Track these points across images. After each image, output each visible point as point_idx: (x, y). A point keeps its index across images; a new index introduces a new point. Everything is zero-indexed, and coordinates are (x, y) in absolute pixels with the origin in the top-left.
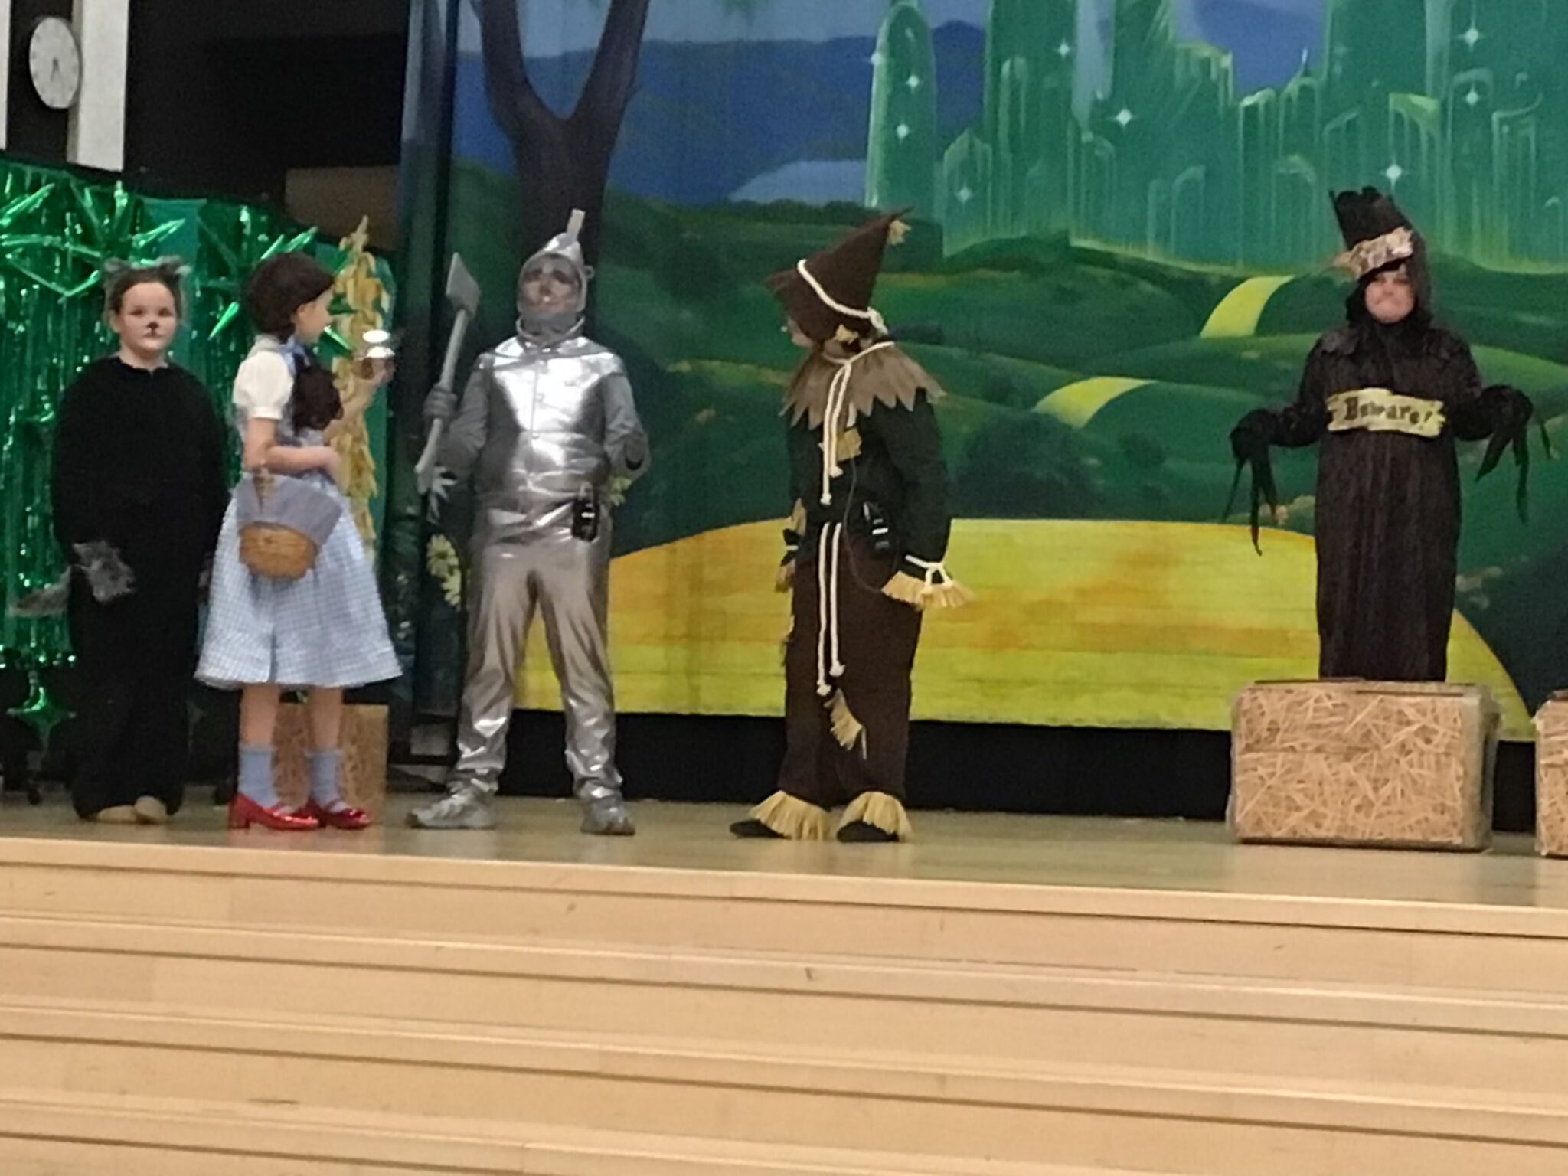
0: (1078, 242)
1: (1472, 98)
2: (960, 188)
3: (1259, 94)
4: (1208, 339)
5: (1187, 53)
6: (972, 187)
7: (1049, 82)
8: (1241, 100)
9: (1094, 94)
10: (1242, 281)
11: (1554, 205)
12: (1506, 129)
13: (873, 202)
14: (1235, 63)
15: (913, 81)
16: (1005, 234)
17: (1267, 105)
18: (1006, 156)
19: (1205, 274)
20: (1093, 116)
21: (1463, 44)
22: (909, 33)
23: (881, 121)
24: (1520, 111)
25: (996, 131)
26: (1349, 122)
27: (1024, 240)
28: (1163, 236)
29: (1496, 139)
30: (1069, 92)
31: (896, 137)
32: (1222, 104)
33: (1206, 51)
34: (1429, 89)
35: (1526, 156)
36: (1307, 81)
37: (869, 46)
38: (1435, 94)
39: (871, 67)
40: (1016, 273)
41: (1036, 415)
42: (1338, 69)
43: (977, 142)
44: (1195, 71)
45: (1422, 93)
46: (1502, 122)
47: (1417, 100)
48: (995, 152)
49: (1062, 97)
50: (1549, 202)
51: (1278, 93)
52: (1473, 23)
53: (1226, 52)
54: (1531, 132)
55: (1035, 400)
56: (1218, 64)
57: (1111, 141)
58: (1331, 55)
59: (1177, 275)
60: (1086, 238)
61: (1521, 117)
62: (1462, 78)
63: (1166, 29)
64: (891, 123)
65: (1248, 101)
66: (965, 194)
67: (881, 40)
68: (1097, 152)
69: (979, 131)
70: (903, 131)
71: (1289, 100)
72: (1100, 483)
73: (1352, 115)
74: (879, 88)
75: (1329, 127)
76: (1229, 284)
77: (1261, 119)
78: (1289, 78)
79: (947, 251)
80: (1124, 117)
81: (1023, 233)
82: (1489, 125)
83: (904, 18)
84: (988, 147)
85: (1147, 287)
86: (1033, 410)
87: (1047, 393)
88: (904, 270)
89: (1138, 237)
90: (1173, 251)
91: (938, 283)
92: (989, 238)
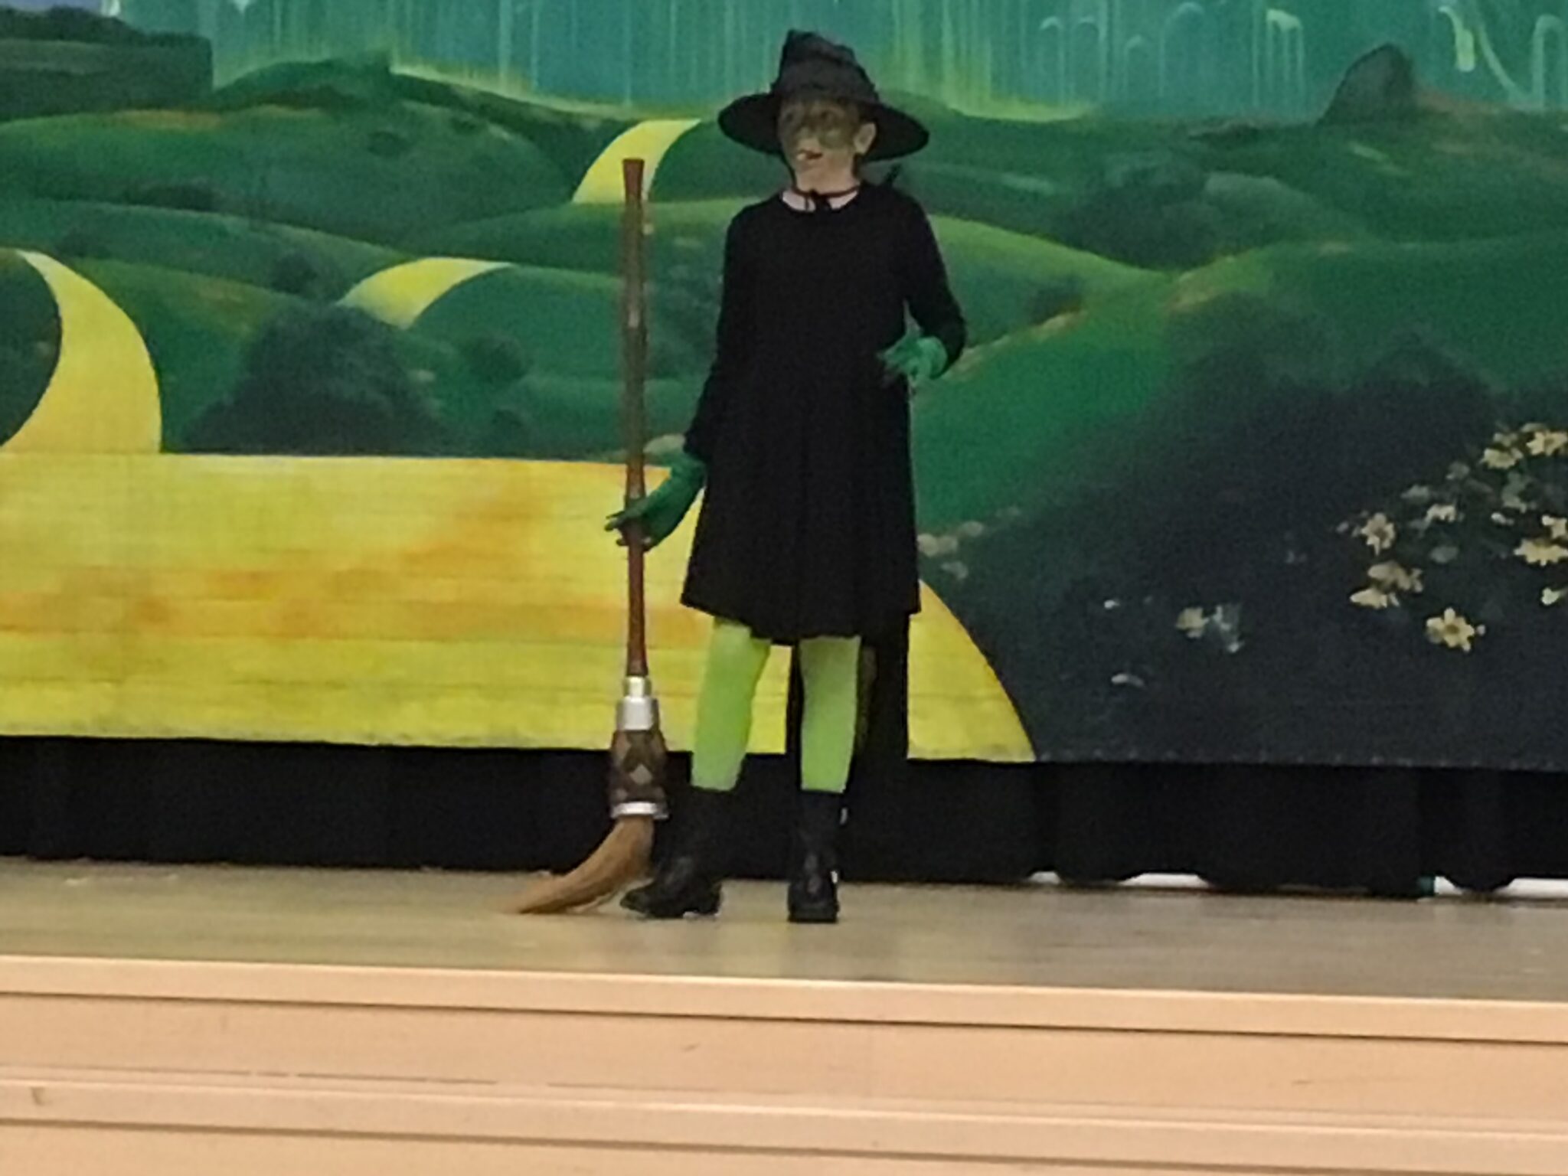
0: (399, 69)
10: (633, 123)
11: (1052, 29)
16: (301, 55)
19: (579, 115)
27: (328, 65)
28: (520, 62)
40: (313, 114)
41: (340, 310)
50: (1046, 23)
55: (344, 287)
72: (434, 405)
76: (613, 129)
79: (221, 78)
81: (325, 54)
85: (498, 132)
86: (340, 303)
87: (358, 281)
88: (157, 104)
89: (487, 63)
90: (535, 83)
91: (207, 123)
92: (277, 60)
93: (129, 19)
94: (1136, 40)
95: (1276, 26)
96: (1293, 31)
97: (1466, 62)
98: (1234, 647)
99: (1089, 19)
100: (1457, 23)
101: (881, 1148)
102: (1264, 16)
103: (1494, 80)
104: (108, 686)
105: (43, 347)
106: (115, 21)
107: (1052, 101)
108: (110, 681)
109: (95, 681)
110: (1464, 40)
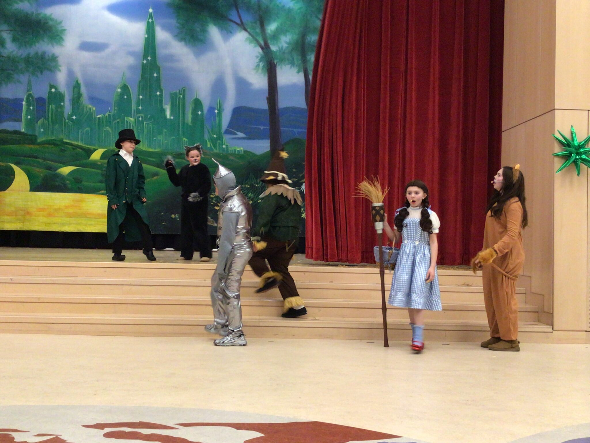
0: (65, 141)
1: (140, 119)
2: (41, 129)
3: (100, 115)
4: (91, 160)
5: (87, 107)
6: (44, 129)
7: (59, 110)
8: (97, 116)
9: (68, 113)
10: (97, 149)
11: (155, 139)
12: (146, 125)
13: (23, 131)
14: (96, 109)
15: (31, 108)
16: (50, 138)
17: (102, 117)
18: (50, 123)
19: (90, 148)
20: (68, 117)
21: (139, 109)
22: (31, 98)
23: (25, 115)
24: (148, 122)
25: (48, 119)
26: (118, 122)
27: (54, 140)
28: (82, 140)
29: (145, 127)
30: (63, 112)
31: (28, 118)
32: (93, 117)
33: (90, 106)
34: (133, 117)
35: (150, 130)
36: (110, 113)
37: (22, 100)
38: (134, 118)
39: (22, 104)
40: (53, 146)
41: (56, 173)
42: (116, 112)
43: (45, 120)
44: (88, 110)
45: (131, 117)
46: (146, 124)
47: (130, 118)
48: (48, 123)
49: (62, 113)
50: (154, 138)
51: (104, 115)
52: (140, 105)
53: (94, 106)
54: (151, 126)
55: (57, 170)
56: (93, 110)
57: (72, 122)
58: (114, 108)
59: (84, 147)
60: (66, 140)
61: (149, 123)
62: (138, 115)
63: (82, 102)
64: (27, 115)
65: (98, 116)
66: (42, 130)
67: (25, 99)
68: (69, 124)
69: (45, 118)
70: (29, 117)
71: (106, 117)
72: (69, 186)
73: (118, 120)
74: (24, 108)
75: (114, 122)
76: (95, 150)
77: (101, 120)
78: (107, 113)
79: (39, 141)
80: (74, 118)
81: (54, 138)
82: (143, 123)
83: (30, 95)
84: (46, 121)
85: (78, 149)
86: (56, 172)
87: (59, 169)
88: (29, 144)
89: (77, 140)
90: (84, 143)
91: (36, 147)
92: (47, 139)
93: (25, 132)
94: (166, 141)
95: (184, 140)
96: (187, 141)
97: (209, 146)
98: (178, 219)
99: (160, 138)
100: (208, 141)
101: (131, 284)
102: (183, 139)
103: (212, 148)
104: (22, 224)
105: (12, 177)
106: (23, 133)
107: (155, 149)
108: (22, 223)
109: (20, 222)
110: (208, 143)
